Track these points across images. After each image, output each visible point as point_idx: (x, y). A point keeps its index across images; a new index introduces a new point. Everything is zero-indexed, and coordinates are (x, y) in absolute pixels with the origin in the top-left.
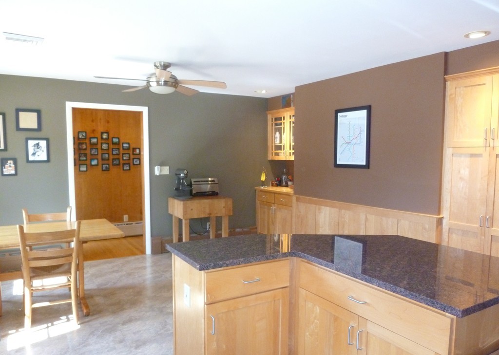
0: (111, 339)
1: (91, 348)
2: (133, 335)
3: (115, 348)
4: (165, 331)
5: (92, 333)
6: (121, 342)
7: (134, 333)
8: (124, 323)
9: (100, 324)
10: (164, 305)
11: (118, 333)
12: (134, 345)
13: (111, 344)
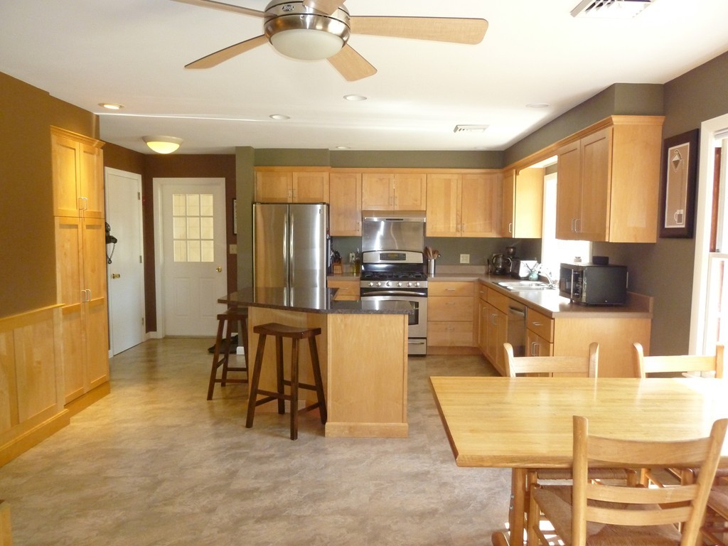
0: (457, 491)
1: (483, 485)
2: (427, 489)
3: (453, 477)
4: (382, 485)
5: (484, 506)
6: (445, 484)
7: (424, 491)
8: (433, 512)
9: (471, 522)
10: (349, 536)
11: (446, 497)
12: (429, 476)
13: (457, 484)
